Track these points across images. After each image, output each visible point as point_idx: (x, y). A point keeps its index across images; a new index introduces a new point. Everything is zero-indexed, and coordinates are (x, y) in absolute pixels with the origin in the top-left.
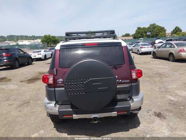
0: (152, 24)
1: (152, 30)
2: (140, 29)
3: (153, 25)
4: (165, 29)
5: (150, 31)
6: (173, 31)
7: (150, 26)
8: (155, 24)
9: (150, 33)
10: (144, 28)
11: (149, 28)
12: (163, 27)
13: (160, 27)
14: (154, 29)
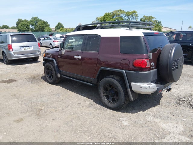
0: (34, 17)
1: (35, 24)
2: (21, 21)
3: (36, 18)
4: (49, 24)
5: (33, 25)
6: (57, 26)
7: (32, 19)
8: (37, 17)
9: (33, 27)
10: (26, 21)
11: (31, 21)
12: (46, 22)
13: (43, 21)
14: (36, 23)
